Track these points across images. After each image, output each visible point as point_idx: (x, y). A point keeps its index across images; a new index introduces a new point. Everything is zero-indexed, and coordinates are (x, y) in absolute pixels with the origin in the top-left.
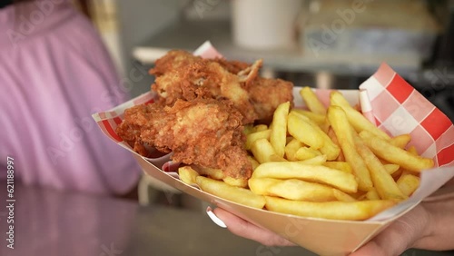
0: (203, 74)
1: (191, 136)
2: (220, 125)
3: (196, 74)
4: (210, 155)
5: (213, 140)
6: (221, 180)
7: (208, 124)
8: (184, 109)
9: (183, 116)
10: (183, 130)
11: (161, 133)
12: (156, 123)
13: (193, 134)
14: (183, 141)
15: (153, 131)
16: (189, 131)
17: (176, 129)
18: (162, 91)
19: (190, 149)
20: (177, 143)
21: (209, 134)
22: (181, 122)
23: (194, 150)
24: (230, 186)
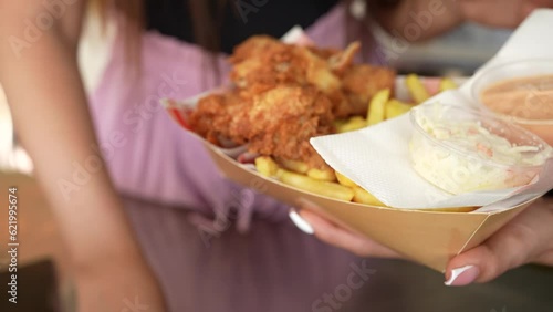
0: (286, 57)
1: (269, 122)
2: (302, 110)
3: (278, 58)
4: (292, 144)
5: (295, 127)
6: (305, 174)
7: (289, 108)
8: (261, 93)
9: (260, 100)
10: (260, 116)
11: (236, 120)
12: (231, 109)
13: (272, 119)
14: (260, 128)
15: (227, 118)
16: (267, 117)
17: (253, 114)
18: (241, 79)
19: (268, 137)
20: (254, 131)
21: (290, 119)
22: (258, 107)
23: (273, 138)
24: (315, 180)
